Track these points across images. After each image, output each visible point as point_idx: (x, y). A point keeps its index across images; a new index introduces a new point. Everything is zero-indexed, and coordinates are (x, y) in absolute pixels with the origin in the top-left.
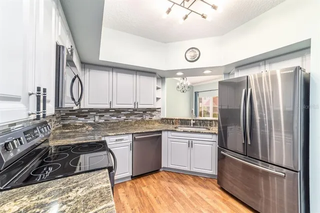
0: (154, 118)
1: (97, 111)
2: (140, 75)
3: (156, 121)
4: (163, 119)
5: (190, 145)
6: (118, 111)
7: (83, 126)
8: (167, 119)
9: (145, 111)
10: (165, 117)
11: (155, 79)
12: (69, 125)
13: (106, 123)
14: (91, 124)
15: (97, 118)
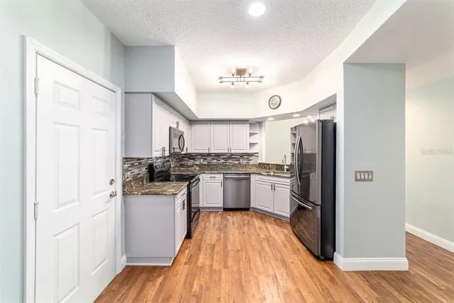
0: (251, 162)
1: (202, 155)
2: (233, 124)
3: (254, 165)
4: (260, 164)
5: (273, 188)
6: (218, 155)
7: (192, 166)
8: (264, 164)
9: (242, 155)
10: (264, 161)
11: (248, 126)
12: (184, 165)
13: (209, 165)
14: (197, 165)
15: (202, 161)
